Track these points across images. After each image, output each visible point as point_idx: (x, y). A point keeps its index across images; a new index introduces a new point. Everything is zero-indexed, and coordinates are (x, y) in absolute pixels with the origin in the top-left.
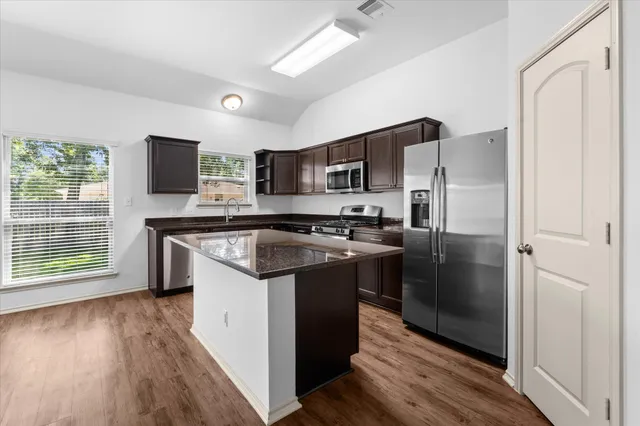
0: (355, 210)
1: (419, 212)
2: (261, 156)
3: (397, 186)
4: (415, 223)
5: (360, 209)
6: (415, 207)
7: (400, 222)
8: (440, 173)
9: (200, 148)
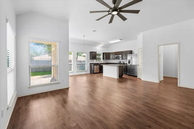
0: (120, 62)
1: (129, 62)
2: (103, 54)
3: (126, 59)
4: (129, 63)
5: (121, 62)
6: (129, 61)
7: (127, 64)
8: (131, 58)
9: (97, 53)
